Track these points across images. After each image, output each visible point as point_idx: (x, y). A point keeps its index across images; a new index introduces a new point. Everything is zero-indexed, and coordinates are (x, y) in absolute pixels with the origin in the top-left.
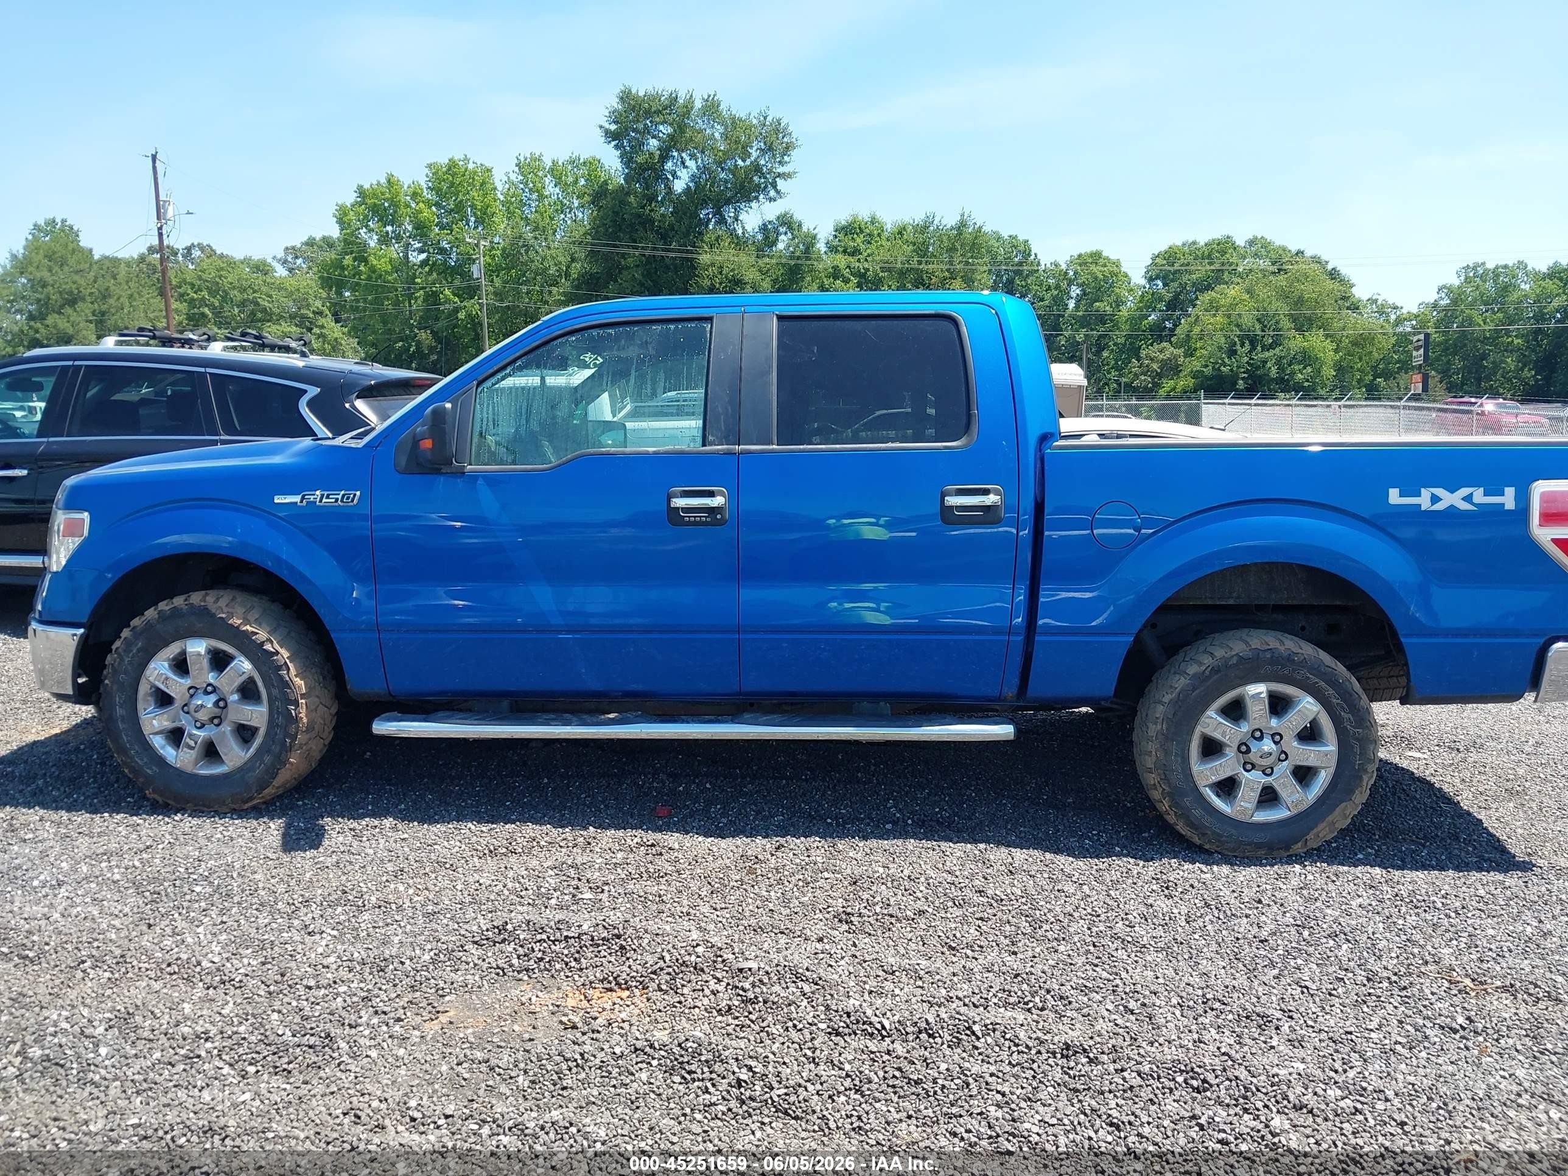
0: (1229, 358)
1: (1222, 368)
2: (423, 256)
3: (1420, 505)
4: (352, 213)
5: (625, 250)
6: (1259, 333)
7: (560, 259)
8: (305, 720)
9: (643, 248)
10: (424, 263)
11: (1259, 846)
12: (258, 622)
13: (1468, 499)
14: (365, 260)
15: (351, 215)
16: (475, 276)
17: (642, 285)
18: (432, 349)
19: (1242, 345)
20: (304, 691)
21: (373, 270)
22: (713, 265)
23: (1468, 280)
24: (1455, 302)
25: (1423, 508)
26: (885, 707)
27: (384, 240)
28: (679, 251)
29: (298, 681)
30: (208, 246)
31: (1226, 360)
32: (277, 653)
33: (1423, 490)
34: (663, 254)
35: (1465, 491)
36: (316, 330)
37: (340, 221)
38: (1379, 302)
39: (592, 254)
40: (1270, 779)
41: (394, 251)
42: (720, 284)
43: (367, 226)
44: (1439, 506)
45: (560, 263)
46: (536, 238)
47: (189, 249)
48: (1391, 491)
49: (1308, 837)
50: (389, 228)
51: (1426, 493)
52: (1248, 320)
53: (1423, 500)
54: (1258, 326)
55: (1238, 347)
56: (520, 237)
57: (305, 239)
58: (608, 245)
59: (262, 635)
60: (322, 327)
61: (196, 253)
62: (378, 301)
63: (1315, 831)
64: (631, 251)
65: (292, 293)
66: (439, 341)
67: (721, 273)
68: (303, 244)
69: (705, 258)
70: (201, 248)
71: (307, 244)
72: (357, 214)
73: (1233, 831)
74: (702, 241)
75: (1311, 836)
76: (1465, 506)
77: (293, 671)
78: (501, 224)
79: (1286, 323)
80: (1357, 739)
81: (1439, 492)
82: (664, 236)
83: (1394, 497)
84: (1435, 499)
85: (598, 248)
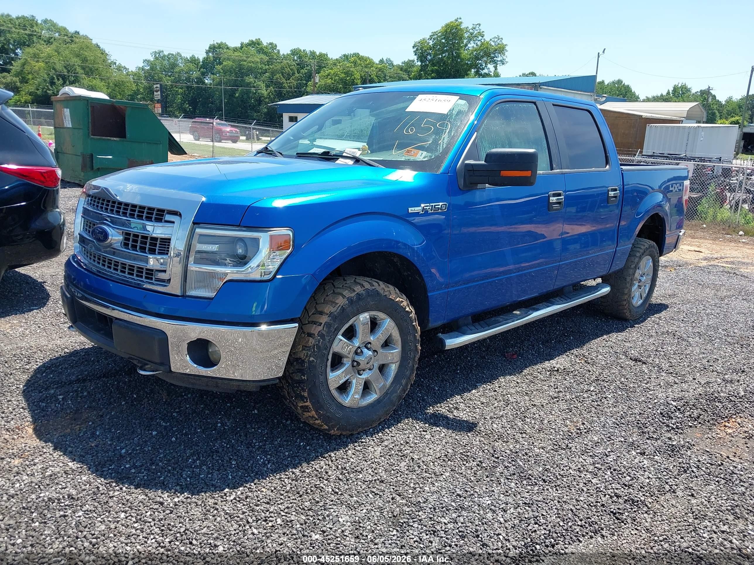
0: (51, 86)
1: (48, 91)
6: (66, 74)
13: (678, 187)
19: (58, 79)
23: (156, 58)
24: (152, 69)
31: (50, 87)
38: (117, 64)
40: (641, 290)
52: (59, 67)
54: (65, 70)
55: (56, 80)
79: (79, 70)
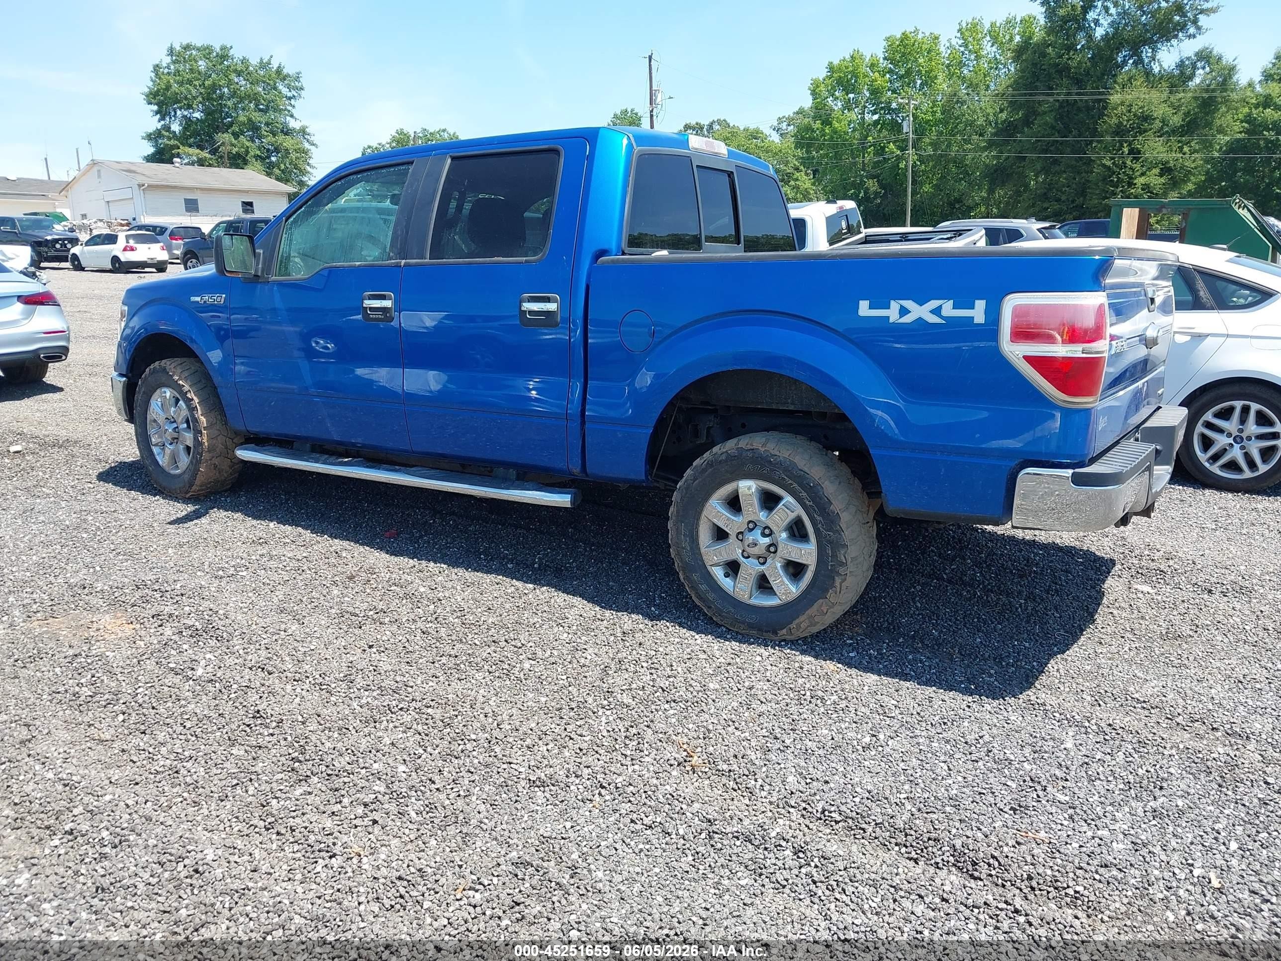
2: (876, 117)
3: (888, 317)
4: (823, 85)
5: (1041, 98)
7: (988, 111)
8: (206, 444)
9: (1058, 94)
10: (876, 123)
11: (751, 626)
12: (186, 379)
13: (937, 311)
14: (830, 124)
15: (822, 87)
16: (905, 131)
17: (1053, 127)
18: (876, 194)
20: (205, 425)
21: (835, 131)
22: (1122, 103)
25: (891, 320)
26: (512, 473)
27: (848, 106)
28: (1092, 94)
29: (203, 419)
30: (724, 120)
32: (192, 399)
33: (892, 302)
34: (1076, 98)
35: (934, 304)
36: (792, 183)
37: (814, 93)
39: (1012, 104)
40: (763, 567)
41: (854, 115)
42: (1128, 121)
43: (833, 95)
44: (908, 319)
45: (989, 115)
46: (968, 94)
47: (711, 126)
48: (861, 302)
49: (791, 626)
50: (851, 96)
51: (895, 305)
53: (892, 313)
56: (955, 95)
57: (796, 109)
58: (1025, 95)
59: (187, 388)
60: (797, 180)
61: (716, 127)
62: (837, 156)
63: (797, 621)
64: (1047, 98)
65: (776, 154)
66: (882, 186)
67: (1130, 111)
68: (794, 113)
69: (1115, 98)
70: (719, 122)
71: (797, 113)
72: (827, 86)
73: (731, 609)
74: (1115, 82)
75: (793, 625)
76: (933, 319)
77: (200, 412)
78: (943, 85)
80: (831, 543)
81: (908, 304)
82: (1078, 82)
83: (864, 309)
84: (904, 311)
85: (1018, 98)
